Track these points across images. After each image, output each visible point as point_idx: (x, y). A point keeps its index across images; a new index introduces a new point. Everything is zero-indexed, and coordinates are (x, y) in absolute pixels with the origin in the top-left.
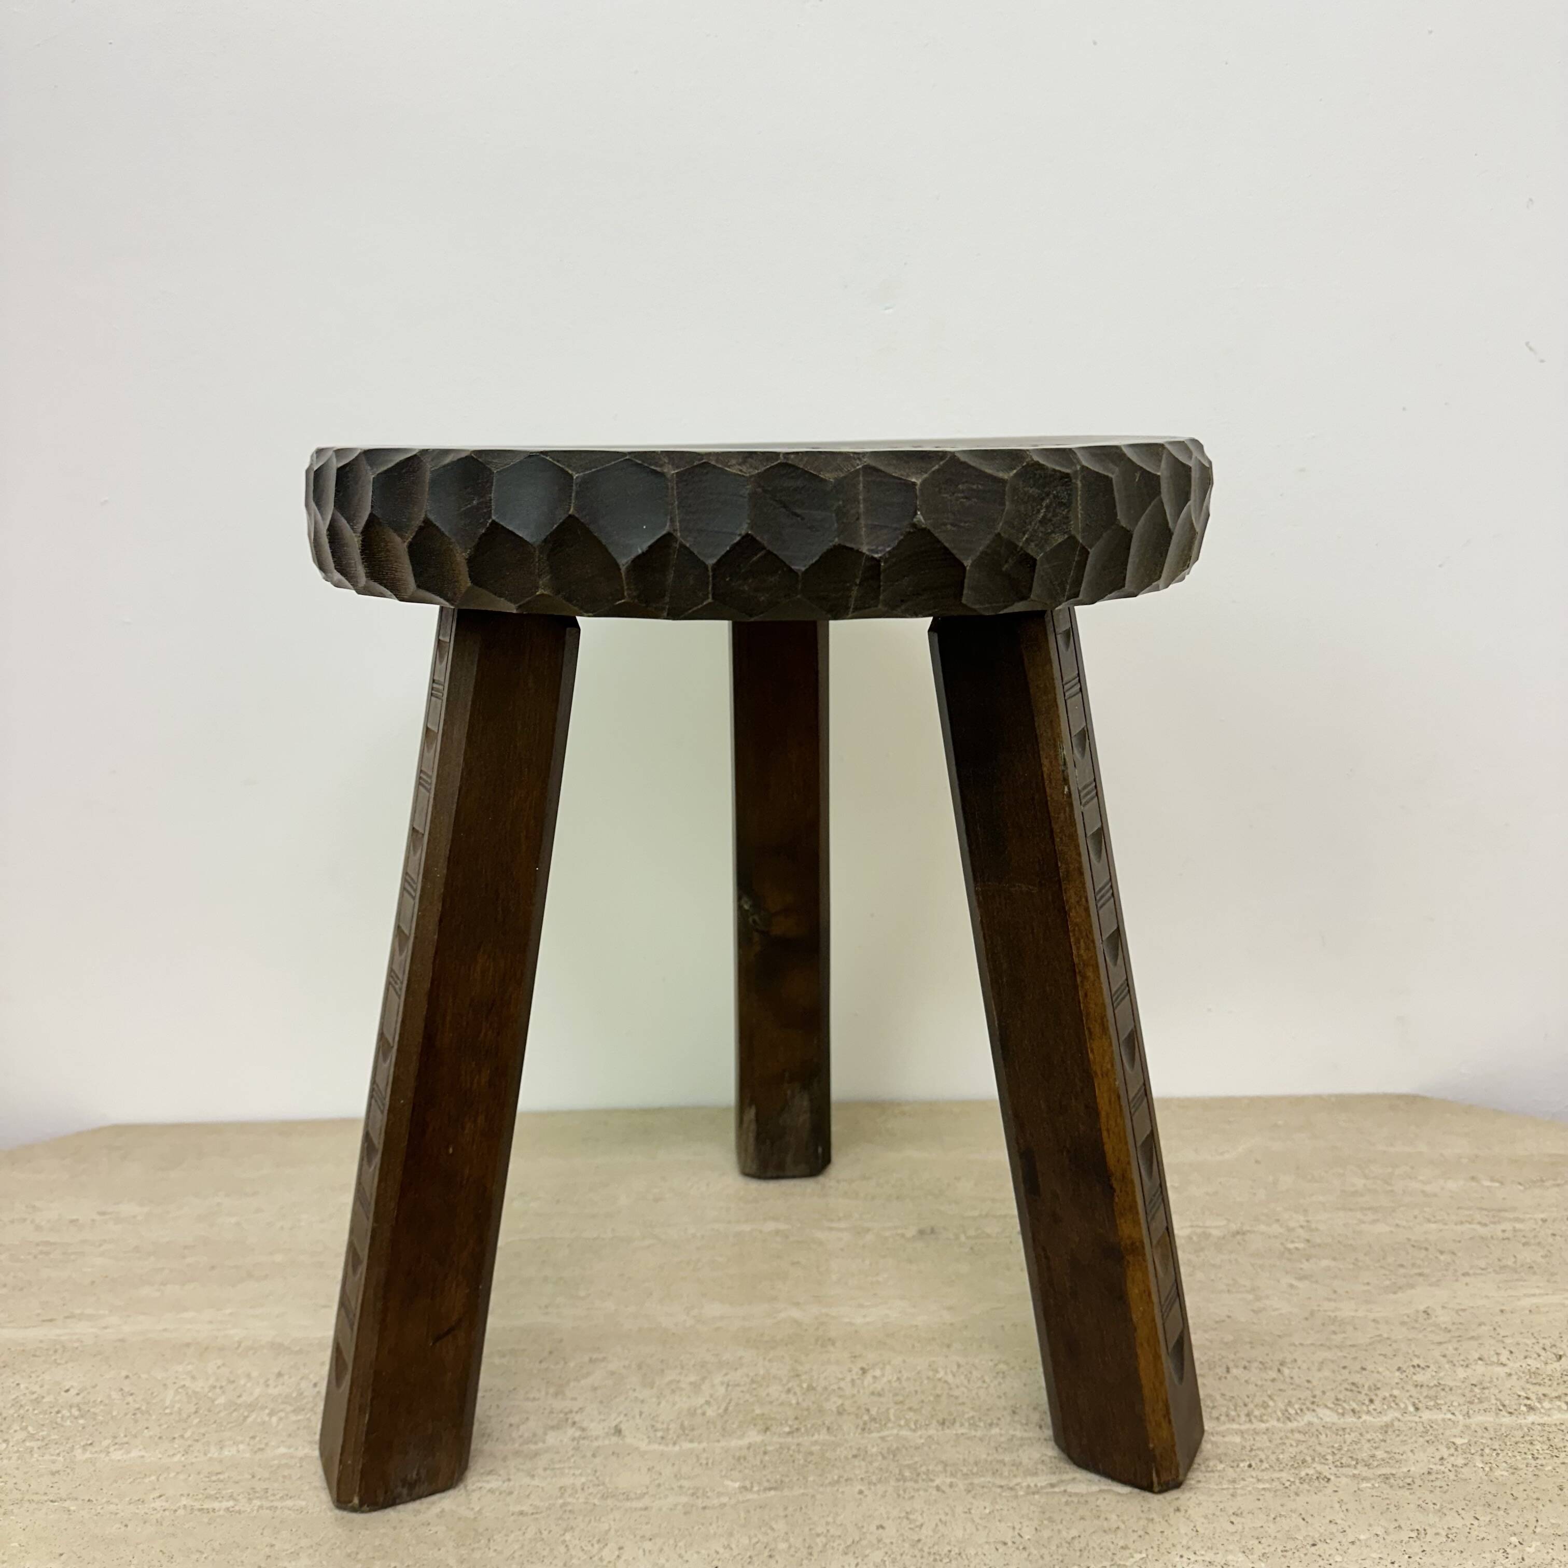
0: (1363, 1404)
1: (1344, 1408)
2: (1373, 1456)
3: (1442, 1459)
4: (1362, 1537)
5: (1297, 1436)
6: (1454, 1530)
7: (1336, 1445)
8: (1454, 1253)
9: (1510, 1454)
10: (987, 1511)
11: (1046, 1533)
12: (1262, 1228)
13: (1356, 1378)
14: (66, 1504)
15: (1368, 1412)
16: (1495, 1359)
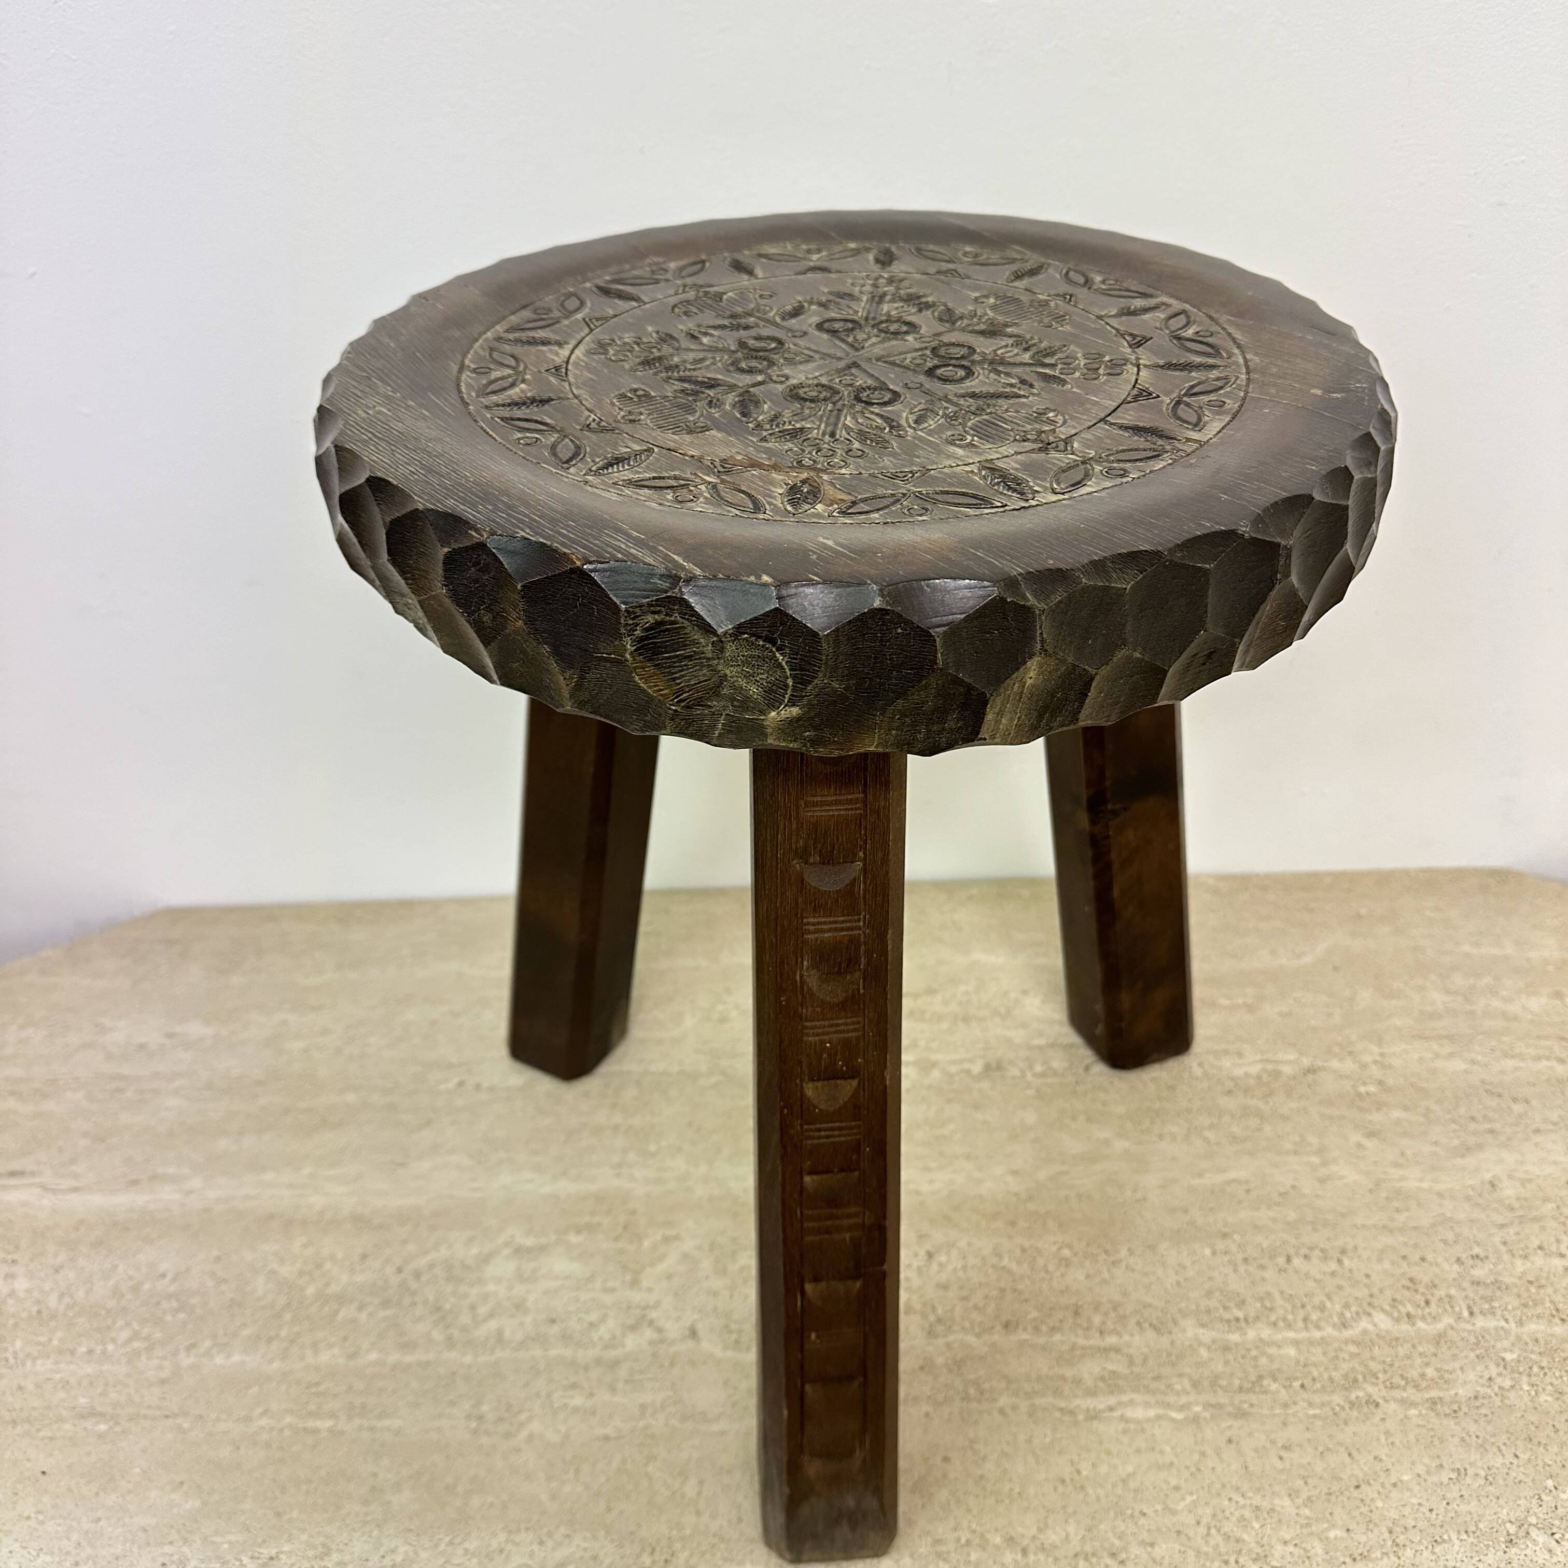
0: (1419, 1306)
1: (1399, 1312)
2: (1423, 1375)
3: (1490, 1379)
4: (1405, 1478)
5: (1352, 1348)
6: (1494, 1470)
7: (1388, 1360)
8: (1527, 1102)
9: (1557, 1374)
10: (1048, 1440)
11: (1103, 1469)
12: (1335, 1064)
13: (1415, 1272)
14: (179, 1421)
15: (1423, 1318)
16: (1554, 1248)
